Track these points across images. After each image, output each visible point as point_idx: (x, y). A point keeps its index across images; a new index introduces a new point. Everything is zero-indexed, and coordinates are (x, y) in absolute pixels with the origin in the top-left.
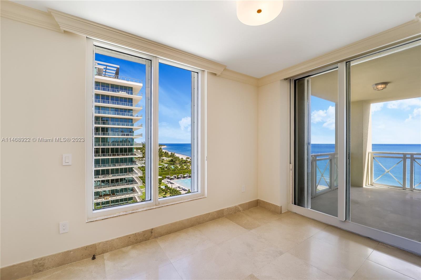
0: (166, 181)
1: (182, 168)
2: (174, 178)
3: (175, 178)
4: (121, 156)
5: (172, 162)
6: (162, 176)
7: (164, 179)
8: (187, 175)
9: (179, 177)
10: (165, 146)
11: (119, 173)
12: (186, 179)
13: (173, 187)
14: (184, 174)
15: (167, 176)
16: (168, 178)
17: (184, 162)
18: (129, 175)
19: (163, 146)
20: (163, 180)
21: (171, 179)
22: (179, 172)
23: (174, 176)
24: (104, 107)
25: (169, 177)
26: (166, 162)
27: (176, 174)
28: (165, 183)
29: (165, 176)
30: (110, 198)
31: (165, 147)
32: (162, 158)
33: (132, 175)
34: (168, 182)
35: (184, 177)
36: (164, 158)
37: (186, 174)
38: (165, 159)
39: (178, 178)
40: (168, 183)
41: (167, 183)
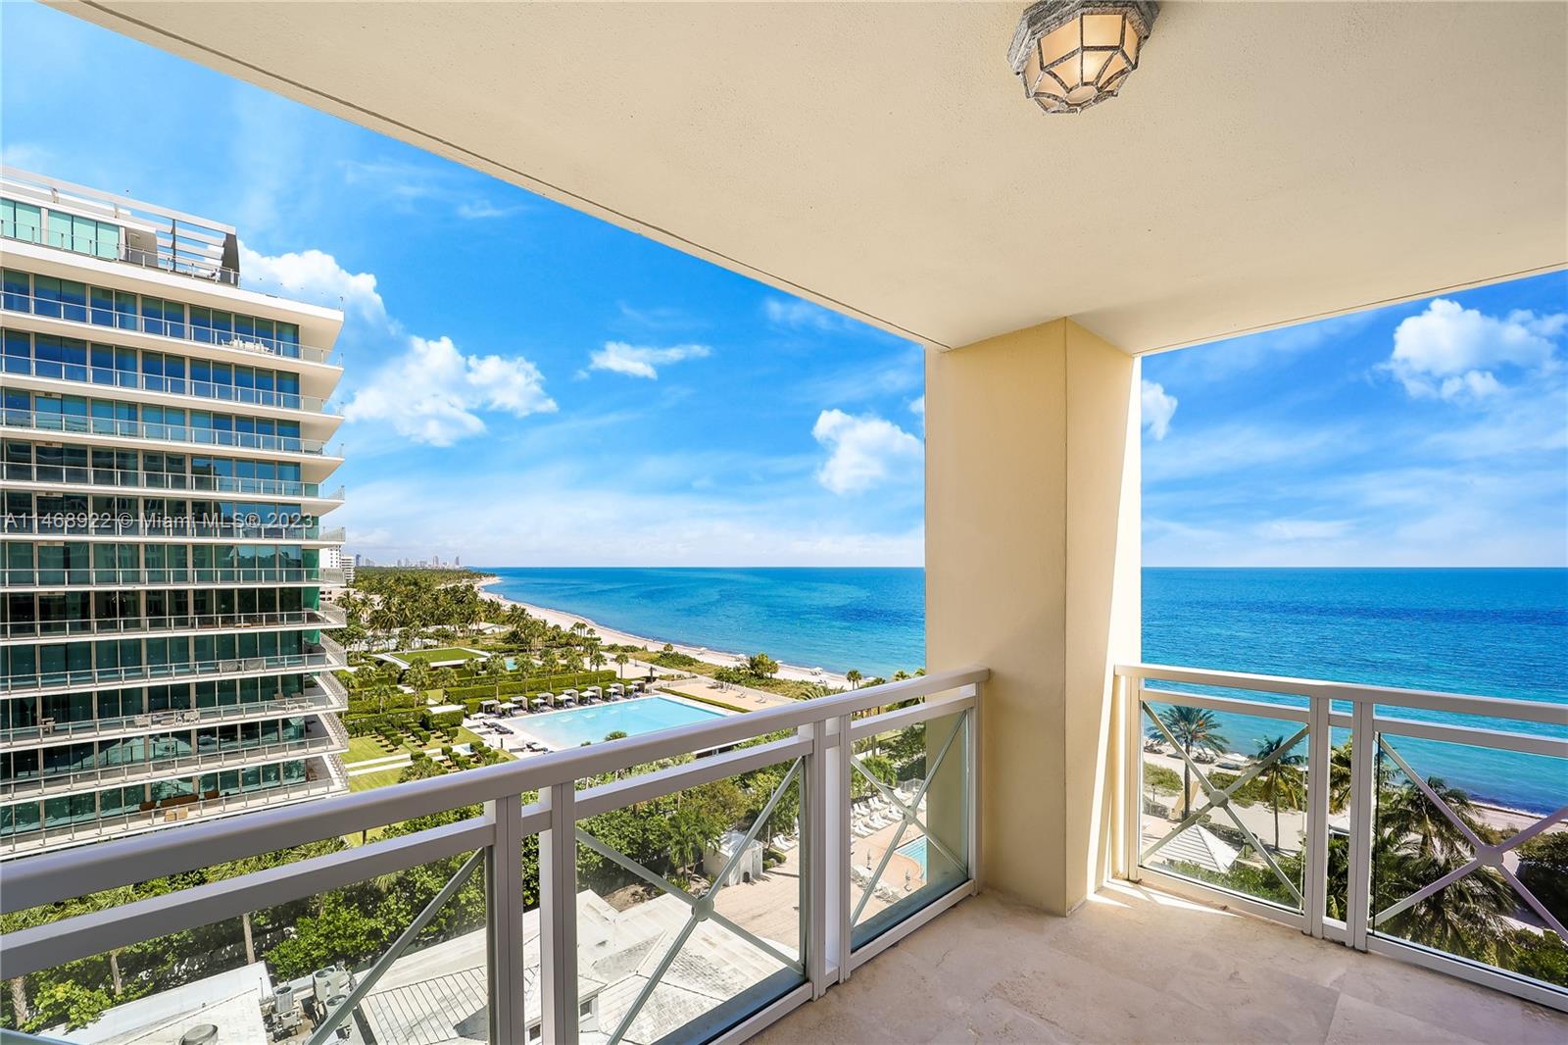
0: (476, 723)
1: (548, 668)
2: (515, 708)
3: (521, 707)
4: (243, 624)
5: (516, 642)
6: (465, 703)
7: (472, 716)
8: (594, 691)
9: (536, 705)
10: (497, 578)
11: (238, 700)
12: (564, 710)
13: (506, 747)
14: (557, 690)
15: (485, 703)
16: (489, 710)
17: (563, 641)
18: (285, 709)
19: (487, 576)
20: (465, 721)
21: (503, 714)
22: (537, 682)
23: (515, 702)
24: (160, 408)
25: (493, 705)
26: (490, 643)
27: (522, 692)
28: (476, 731)
29: (475, 700)
30: (191, 814)
31: (496, 580)
32: (475, 627)
33: (300, 707)
34: (489, 727)
35: (558, 705)
36: (483, 625)
37: (565, 692)
38: (488, 632)
39: (532, 709)
40: (489, 730)
41: (484, 729)
